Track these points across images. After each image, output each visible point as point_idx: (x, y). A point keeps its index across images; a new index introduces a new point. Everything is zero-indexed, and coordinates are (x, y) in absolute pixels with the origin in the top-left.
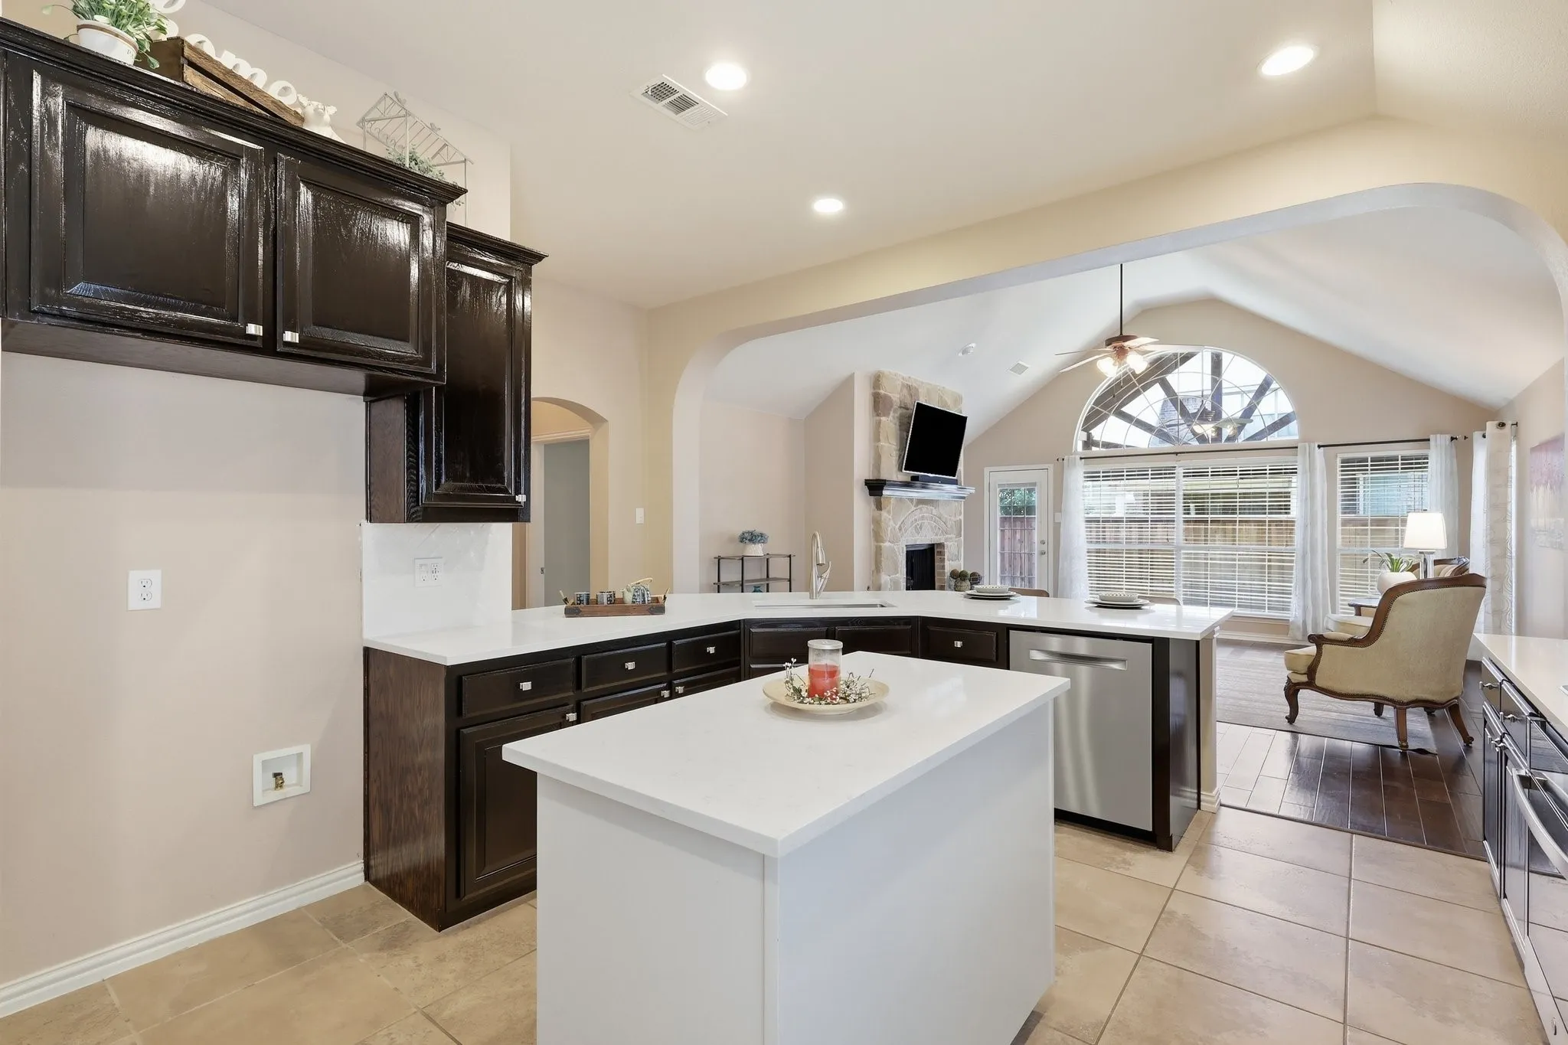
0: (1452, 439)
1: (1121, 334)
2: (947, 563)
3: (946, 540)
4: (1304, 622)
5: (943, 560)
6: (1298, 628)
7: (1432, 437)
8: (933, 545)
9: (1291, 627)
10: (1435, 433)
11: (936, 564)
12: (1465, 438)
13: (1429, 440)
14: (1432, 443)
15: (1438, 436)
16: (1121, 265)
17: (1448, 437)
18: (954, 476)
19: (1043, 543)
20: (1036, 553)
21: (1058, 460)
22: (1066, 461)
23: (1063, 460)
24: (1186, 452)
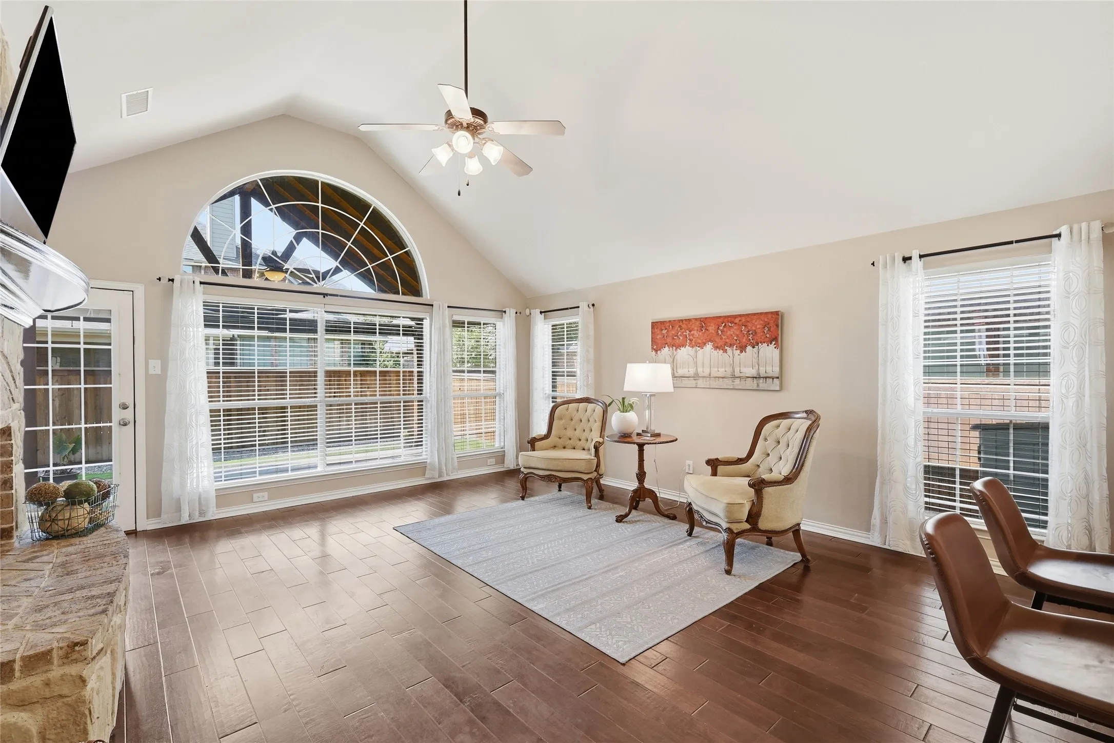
6: (435, 468)
7: (507, 310)
19: (124, 407)
20: (114, 424)
21: (159, 279)
22: (177, 283)
23: (169, 280)
24: (337, 295)
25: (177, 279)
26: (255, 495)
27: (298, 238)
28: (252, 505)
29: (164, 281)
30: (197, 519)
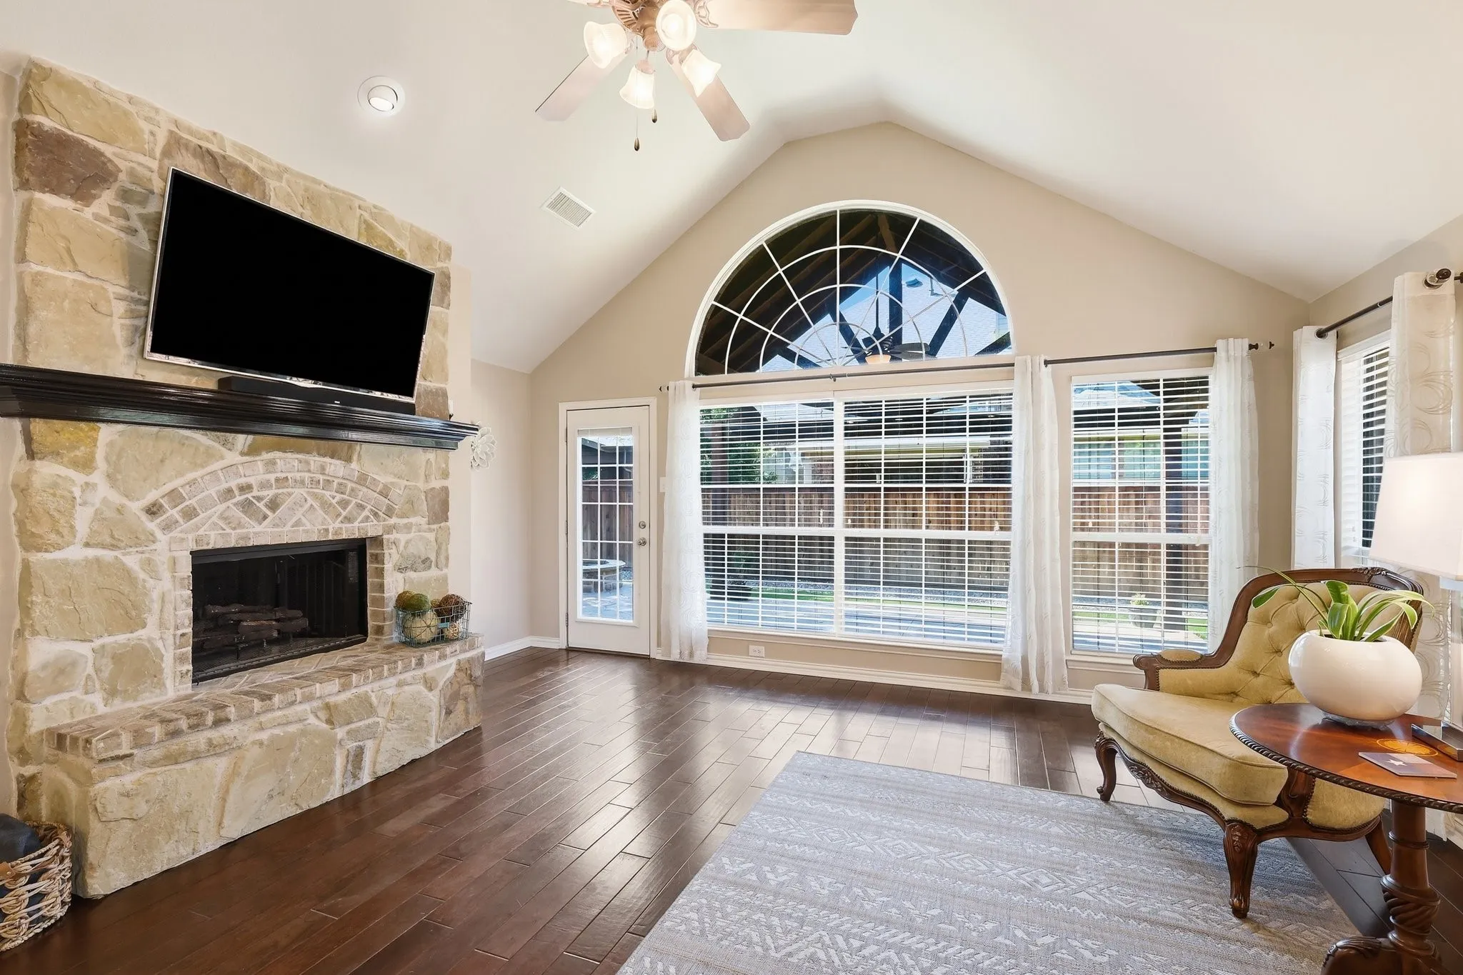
0: (1251, 347)
2: (388, 580)
3: (390, 530)
4: (1025, 661)
5: (380, 573)
6: (1015, 672)
7: (1220, 344)
8: (364, 540)
9: (1005, 666)
10: (1226, 337)
11: (369, 580)
12: (1271, 345)
13: (1215, 350)
14: (1220, 355)
15: (1231, 340)
17: (1246, 343)
18: (411, 395)
19: (643, 526)
20: (634, 543)
21: (661, 389)
22: (671, 391)
24: (849, 375)
25: (671, 385)
26: (752, 647)
27: (960, 302)
28: (744, 659)
29: (665, 390)
30: (686, 659)
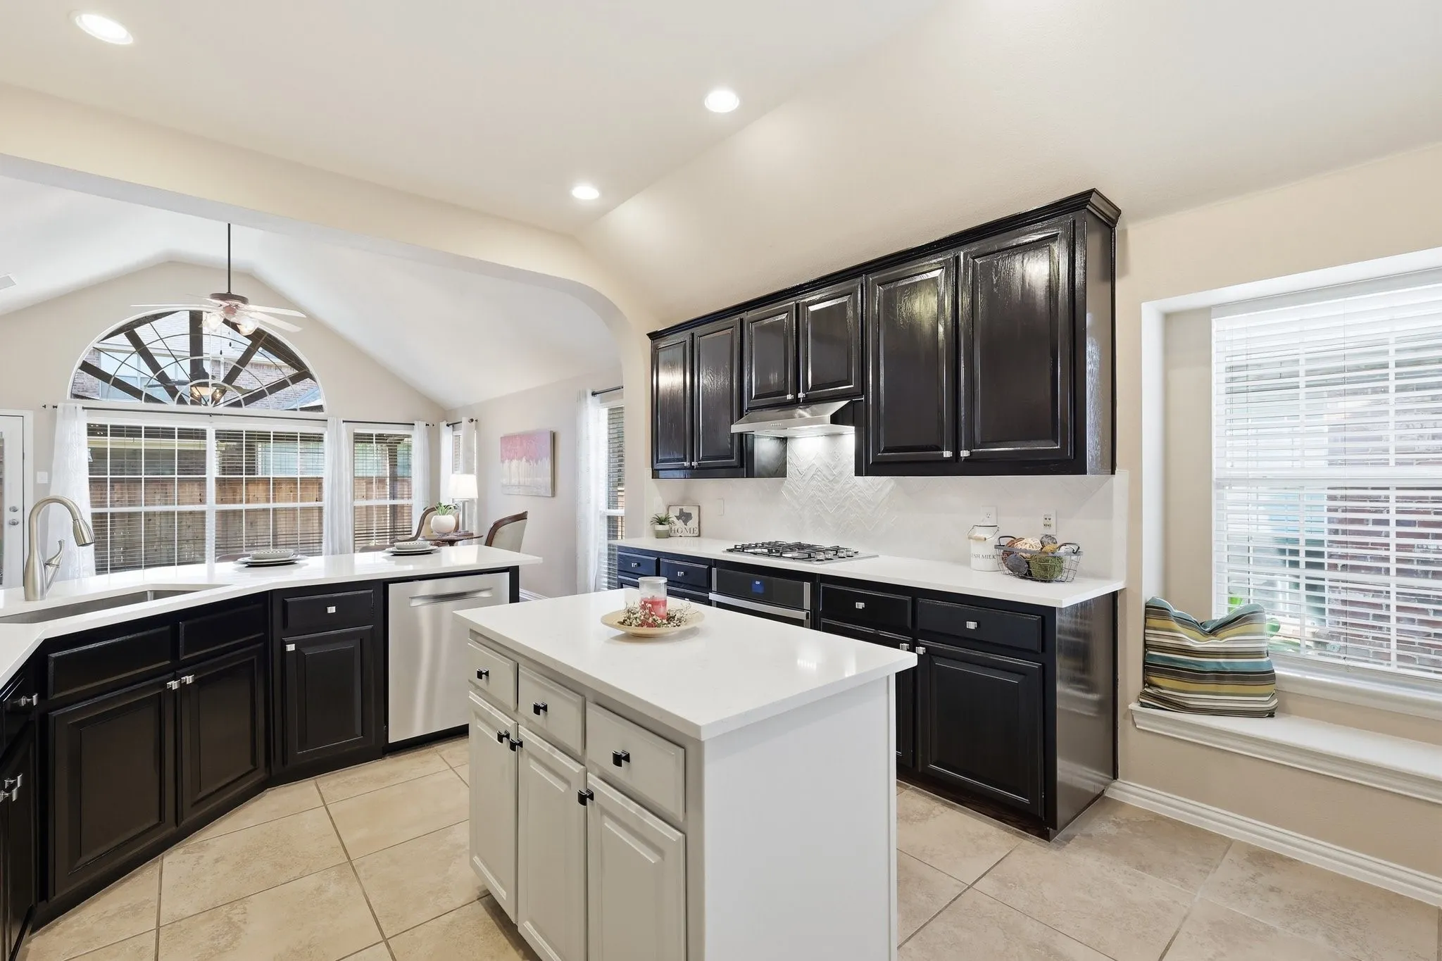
0: (426, 425)
1: (229, 292)
7: (416, 423)
10: (418, 420)
12: (433, 425)
13: (414, 425)
14: (416, 426)
15: (419, 422)
16: (229, 225)
17: (423, 423)
19: (14, 509)
20: (6, 524)
21: (45, 406)
22: (59, 410)
23: (54, 407)
24: (222, 415)
25: (60, 405)
29: (49, 408)
